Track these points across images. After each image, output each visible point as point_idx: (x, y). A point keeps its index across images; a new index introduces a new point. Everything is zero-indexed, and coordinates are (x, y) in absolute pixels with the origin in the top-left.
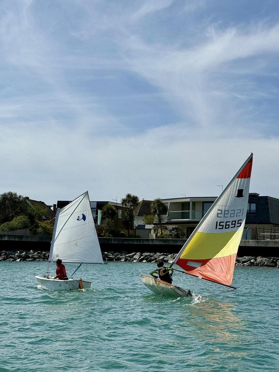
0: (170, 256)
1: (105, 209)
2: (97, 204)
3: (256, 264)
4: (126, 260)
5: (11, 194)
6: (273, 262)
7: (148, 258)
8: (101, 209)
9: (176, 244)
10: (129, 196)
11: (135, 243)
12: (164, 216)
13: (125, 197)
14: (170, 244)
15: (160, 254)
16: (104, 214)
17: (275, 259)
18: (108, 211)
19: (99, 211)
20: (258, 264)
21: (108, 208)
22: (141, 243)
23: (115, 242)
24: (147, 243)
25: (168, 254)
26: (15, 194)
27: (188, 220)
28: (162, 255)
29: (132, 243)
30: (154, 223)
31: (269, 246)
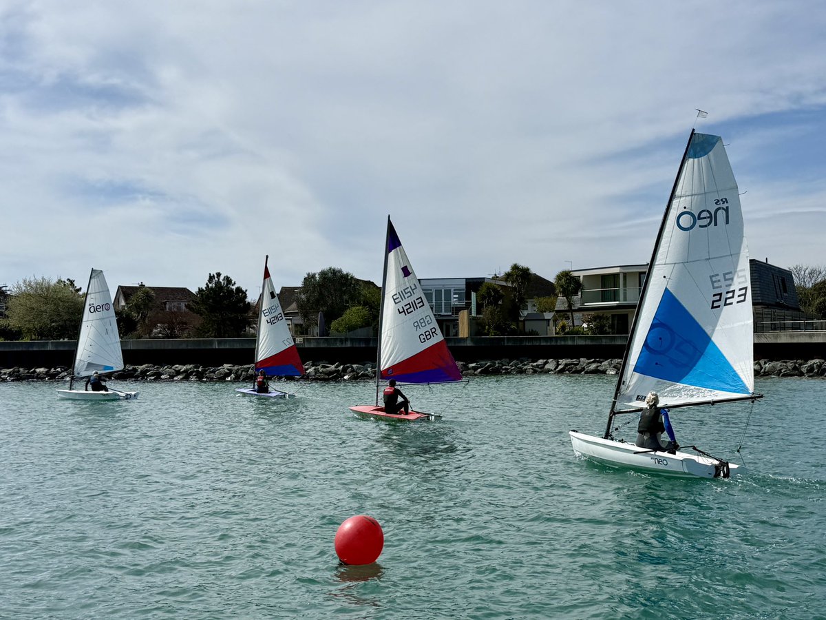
0: (606, 363)
1: (483, 290)
2: (466, 282)
3: (764, 372)
4: (535, 372)
5: (334, 270)
6: (795, 368)
7: (572, 368)
8: (476, 291)
9: (613, 343)
10: (515, 267)
11: (543, 344)
12: (575, 298)
13: (508, 269)
14: (604, 343)
15: (589, 361)
16: (481, 298)
17: (796, 363)
18: (489, 293)
19: (473, 295)
20: (768, 372)
21: (488, 288)
22: (553, 343)
23: (510, 344)
24: (563, 343)
25: (601, 360)
26: (340, 271)
27: (617, 302)
28: (593, 362)
29: (538, 344)
30: (556, 309)
31: (779, 341)
